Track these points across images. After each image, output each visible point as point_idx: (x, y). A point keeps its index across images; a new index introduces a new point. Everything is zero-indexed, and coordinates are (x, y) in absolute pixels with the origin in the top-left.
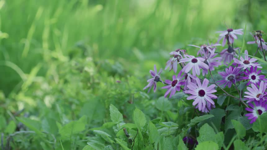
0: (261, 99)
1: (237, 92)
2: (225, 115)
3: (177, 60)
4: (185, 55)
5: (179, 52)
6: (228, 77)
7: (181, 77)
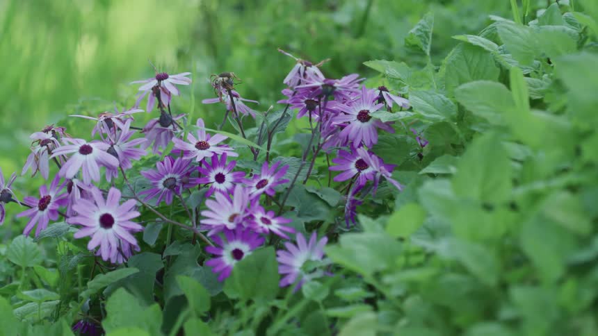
0: (240, 225)
1: (185, 214)
2: (163, 266)
3: (47, 152)
4: (65, 140)
5: (50, 133)
6: (165, 182)
7: (58, 188)
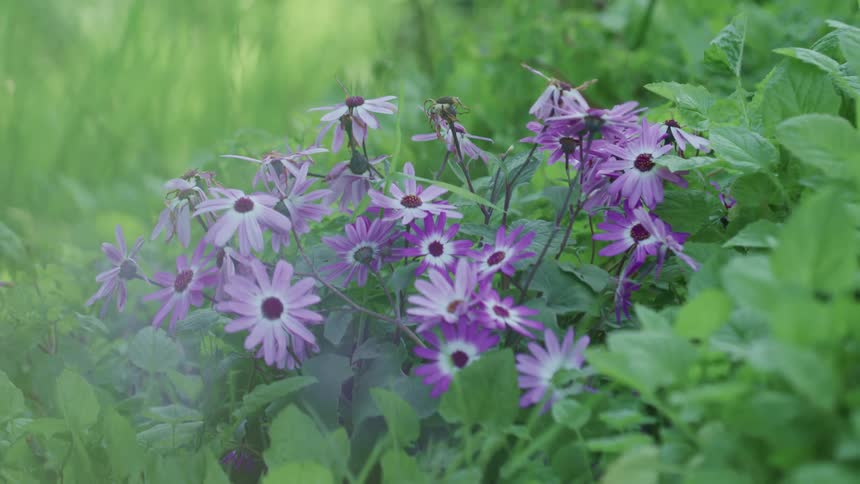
0: (463, 317)
1: (386, 299)
2: (352, 374)
3: (188, 206)
4: (214, 190)
5: (193, 180)
6: (356, 253)
7: (202, 261)
